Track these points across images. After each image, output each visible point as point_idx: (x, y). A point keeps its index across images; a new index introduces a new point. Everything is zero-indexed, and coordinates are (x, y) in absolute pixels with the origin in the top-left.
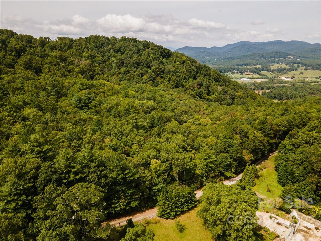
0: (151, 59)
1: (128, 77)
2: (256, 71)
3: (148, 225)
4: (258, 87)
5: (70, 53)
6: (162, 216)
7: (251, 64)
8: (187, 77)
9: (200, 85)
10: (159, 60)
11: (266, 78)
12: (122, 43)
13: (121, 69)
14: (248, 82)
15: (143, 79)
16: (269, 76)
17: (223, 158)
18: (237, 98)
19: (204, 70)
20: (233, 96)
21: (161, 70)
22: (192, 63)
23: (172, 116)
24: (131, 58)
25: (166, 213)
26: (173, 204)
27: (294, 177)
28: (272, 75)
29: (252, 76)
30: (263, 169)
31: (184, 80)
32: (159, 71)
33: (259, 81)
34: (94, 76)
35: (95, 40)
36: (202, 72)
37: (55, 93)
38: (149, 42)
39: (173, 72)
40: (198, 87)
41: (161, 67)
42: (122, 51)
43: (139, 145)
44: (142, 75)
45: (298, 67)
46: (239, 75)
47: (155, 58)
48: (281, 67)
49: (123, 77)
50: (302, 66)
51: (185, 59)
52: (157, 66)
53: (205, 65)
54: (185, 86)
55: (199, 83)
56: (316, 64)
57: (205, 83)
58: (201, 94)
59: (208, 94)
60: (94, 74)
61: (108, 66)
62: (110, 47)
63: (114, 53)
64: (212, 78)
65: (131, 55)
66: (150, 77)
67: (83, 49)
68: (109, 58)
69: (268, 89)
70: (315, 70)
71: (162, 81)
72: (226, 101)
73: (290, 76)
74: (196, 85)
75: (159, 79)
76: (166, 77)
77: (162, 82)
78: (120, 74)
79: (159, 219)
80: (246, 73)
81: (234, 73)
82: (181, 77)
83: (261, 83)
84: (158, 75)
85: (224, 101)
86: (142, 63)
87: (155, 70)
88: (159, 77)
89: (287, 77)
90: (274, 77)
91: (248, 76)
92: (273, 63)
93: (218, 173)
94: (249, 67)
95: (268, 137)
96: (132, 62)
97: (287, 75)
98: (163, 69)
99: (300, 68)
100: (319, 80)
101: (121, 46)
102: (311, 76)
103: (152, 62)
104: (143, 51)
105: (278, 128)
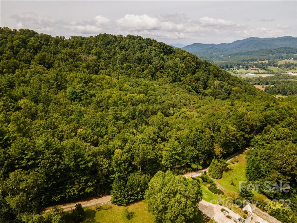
0: (152, 55)
1: (129, 71)
2: (262, 66)
3: (99, 211)
4: (262, 82)
5: (80, 50)
6: (114, 203)
7: (258, 60)
8: (185, 72)
9: (198, 79)
10: (159, 56)
11: (272, 73)
12: (127, 40)
13: (124, 64)
14: (253, 77)
15: (143, 74)
16: (276, 71)
17: (189, 151)
18: (233, 93)
19: (204, 65)
20: (229, 91)
21: (160, 65)
22: (193, 58)
23: (159, 109)
24: (134, 54)
25: (118, 200)
26: (125, 192)
27: (259, 173)
28: (278, 70)
29: (257, 71)
30: (235, 162)
31: (182, 75)
32: (159, 67)
33: (264, 76)
34: (99, 70)
35: (103, 38)
36: (202, 67)
37: (56, 86)
38: (152, 39)
39: (172, 68)
40: (195, 82)
41: (161, 63)
42: (126, 48)
43: (112, 135)
44: (143, 70)
46: (244, 70)
47: (157, 54)
48: (289, 63)
49: (124, 72)
51: (185, 55)
52: (157, 62)
53: (206, 61)
54: (183, 80)
55: (196, 78)
57: (202, 78)
58: (197, 89)
59: (205, 88)
61: (113, 62)
62: (116, 44)
63: (119, 49)
64: (212, 73)
65: (134, 52)
66: (150, 72)
67: (93, 46)
68: (114, 55)
69: (273, 84)
71: (161, 76)
72: (221, 96)
74: (193, 79)
75: (158, 74)
76: (165, 72)
77: (162, 77)
78: (122, 69)
79: (112, 205)
80: (252, 68)
81: (240, 68)
82: (179, 73)
83: (266, 78)
84: (158, 70)
85: (219, 95)
86: (144, 59)
87: (155, 65)
88: (159, 72)
89: (294, 73)
90: (280, 72)
91: (253, 71)
92: (281, 59)
93: (184, 165)
94: (256, 62)
95: (244, 131)
96: (134, 58)
97: (294, 70)
98: (163, 64)
101: (126, 43)
103: (153, 58)
104: (146, 48)
105: (254, 123)
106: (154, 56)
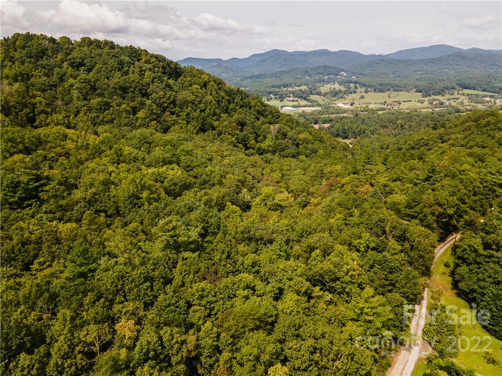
0: (147, 79)
1: (107, 115)
2: (301, 95)
4: (309, 120)
7: (293, 85)
8: (218, 111)
9: (242, 124)
10: (162, 82)
11: (318, 106)
12: (85, 49)
13: (90, 100)
14: (293, 112)
15: (137, 118)
16: (322, 103)
18: (302, 144)
19: (239, 97)
22: (218, 85)
23: (224, 197)
24: (108, 79)
28: (324, 100)
29: (297, 103)
31: (213, 116)
32: (166, 102)
33: (308, 110)
34: (35, 115)
35: (26, 44)
36: (236, 100)
38: (137, 48)
39: (193, 103)
40: (238, 128)
41: (168, 95)
42: (87, 64)
44: (134, 111)
45: (356, 88)
46: (278, 102)
47: (155, 78)
48: (334, 89)
49: (98, 117)
50: (361, 88)
51: (206, 79)
52: (161, 93)
54: (217, 128)
55: (239, 121)
56: (377, 84)
57: (249, 120)
58: (246, 141)
59: (256, 140)
60: (33, 112)
61: (63, 95)
62: (60, 56)
63: (70, 68)
64: (254, 110)
65: (107, 73)
66: (151, 114)
68: (62, 79)
69: (324, 122)
70: (377, 92)
71: (174, 120)
72: (289, 151)
73: (348, 102)
74: (234, 124)
75: (168, 117)
76: (180, 112)
77: (175, 123)
78: (90, 110)
80: (288, 99)
81: (271, 99)
82: (208, 111)
83: (312, 114)
84: (165, 109)
85: (286, 150)
86: (131, 87)
87: (158, 100)
88: (167, 113)
89: (345, 104)
90: (327, 103)
91: (291, 103)
92: (322, 83)
94: (290, 89)
96: (112, 86)
97: (344, 100)
98: (173, 97)
99: (359, 90)
100: (385, 107)
101: (85, 55)
102: (375, 101)
103: (151, 86)
104: (130, 65)
105: (442, 211)
106: (151, 82)
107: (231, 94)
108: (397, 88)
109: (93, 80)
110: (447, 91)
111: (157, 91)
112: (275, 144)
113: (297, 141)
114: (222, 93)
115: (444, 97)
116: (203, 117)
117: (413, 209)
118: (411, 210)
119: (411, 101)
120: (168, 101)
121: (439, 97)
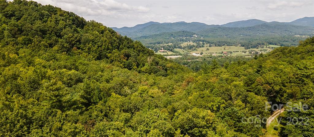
0: (60, 26)
1: (29, 47)
2: (169, 48)
7: (164, 43)
9: (128, 56)
11: (180, 55)
13: (18, 38)
15: (53, 50)
16: (182, 53)
18: (169, 70)
19: (126, 42)
21: (76, 39)
22: (112, 33)
23: (110, 89)
24: (32, 24)
29: (166, 53)
31: (107, 50)
32: (74, 41)
33: (174, 57)
36: (124, 44)
38: (55, 7)
39: (93, 42)
40: (125, 58)
41: (75, 36)
42: (17, 15)
45: (204, 44)
47: (67, 25)
48: (190, 45)
50: (206, 44)
51: (103, 29)
52: (71, 34)
53: (126, 37)
54: (110, 57)
55: (126, 54)
56: (217, 41)
57: (133, 54)
58: (130, 67)
63: (4, 17)
64: (137, 51)
65: (31, 21)
66: (62, 48)
70: (217, 46)
71: (79, 52)
72: (160, 73)
73: (199, 52)
74: (122, 56)
75: (75, 51)
76: (84, 47)
78: (17, 44)
80: (160, 51)
82: (103, 47)
83: (176, 59)
84: (73, 45)
85: (158, 73)
86: (49, 31)
87: (68, 39)
88: (75, 48)
89: (197, 53)
90: (186, 53)
91: (162, 53)
92: (182, 41)
94: (162, 45)
96: (34, 29)
97: (196, 51)
98: (79, 38)
99: (205, 45)
100: (223, 55)
101: (15, 9)
102: (216, 52)
103: (63, 30)
104: (49, 17)
105: (270, 88)
106: (63, 28)
107: (121, 39)
108: (229, 44)
109: (20, 25)
110: (260, 46)
111: (68, 33)
112: (150, 68)
113: (166, 67)
114: (114, 38)
115: (258, 49)
116: (100, 50)
117: (250, 86)
118: (248, 87)
119: (238, 52)
120: (75, 40)
121: (255, 49)
